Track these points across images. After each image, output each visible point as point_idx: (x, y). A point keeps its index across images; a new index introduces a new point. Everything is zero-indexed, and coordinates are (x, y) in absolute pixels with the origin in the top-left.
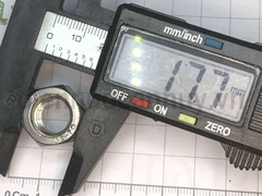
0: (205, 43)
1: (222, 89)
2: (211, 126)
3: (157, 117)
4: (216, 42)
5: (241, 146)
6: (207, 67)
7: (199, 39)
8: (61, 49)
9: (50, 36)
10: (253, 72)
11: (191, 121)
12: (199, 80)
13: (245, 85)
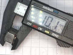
0: (54, 12)
1: (57, 24)
2: (53, 34)
3: (39, 31)
4: (57, 11)
5: (61, 41)
6: (54, 18)
7: (52, 10)
8: (21, 13)
9: (18, 9)
10: (66, 21)
11: (48, 32)
12: (51, 22)
13: (63, 24)
